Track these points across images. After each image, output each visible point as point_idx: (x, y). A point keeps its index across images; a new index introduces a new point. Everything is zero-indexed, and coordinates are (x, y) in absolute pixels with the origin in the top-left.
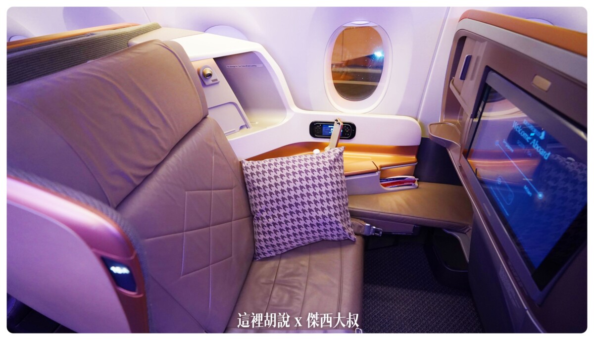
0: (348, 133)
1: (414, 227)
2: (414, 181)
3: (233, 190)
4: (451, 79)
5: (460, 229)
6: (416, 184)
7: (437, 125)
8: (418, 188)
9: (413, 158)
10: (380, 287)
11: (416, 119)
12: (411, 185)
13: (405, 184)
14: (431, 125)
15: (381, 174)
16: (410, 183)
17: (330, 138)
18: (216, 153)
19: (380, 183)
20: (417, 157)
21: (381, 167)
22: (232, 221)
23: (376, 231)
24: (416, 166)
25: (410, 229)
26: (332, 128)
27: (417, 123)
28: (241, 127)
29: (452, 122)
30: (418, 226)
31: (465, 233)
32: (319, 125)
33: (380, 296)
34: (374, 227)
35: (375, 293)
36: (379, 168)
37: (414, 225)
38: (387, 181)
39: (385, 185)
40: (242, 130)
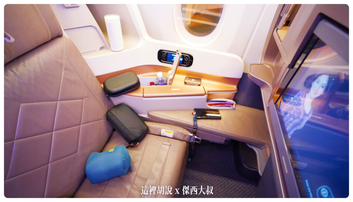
0: (187, 62)
1: (226, 139)
2: (232, 104)
3: (84, 100)
4: (276, 27)
5: (260, 145)
6: (234, 106)
7: (256, 65)
8: (234, 109)
9: (235, 87)
10: (198, 172)
11: (242, 57)
12: (230, 106)
13: (226, 105)
14: (251, 65)
15: (208, 97)
16: (230, 105)
17: (172, 64)
18: (66, 69)
19: (207, 103)
20: (238, 87)
21: (209, 92)
22: (80, 125)
23: (197, 140)
24: (236, 93)
25: (222, 141)
26: (175, 56)
27: (241, 61)
28: (101, 48)
29: (269, 65)
30: (229, 139)
31: (262, 149)
32: (165, 53)
33: (197, 178)
34: (196, 137)
35: (194, 176)
36: (206, 93)
37: (225, 138)
38: (212, 102)
39: (210, 105)
40: (102, 51)
